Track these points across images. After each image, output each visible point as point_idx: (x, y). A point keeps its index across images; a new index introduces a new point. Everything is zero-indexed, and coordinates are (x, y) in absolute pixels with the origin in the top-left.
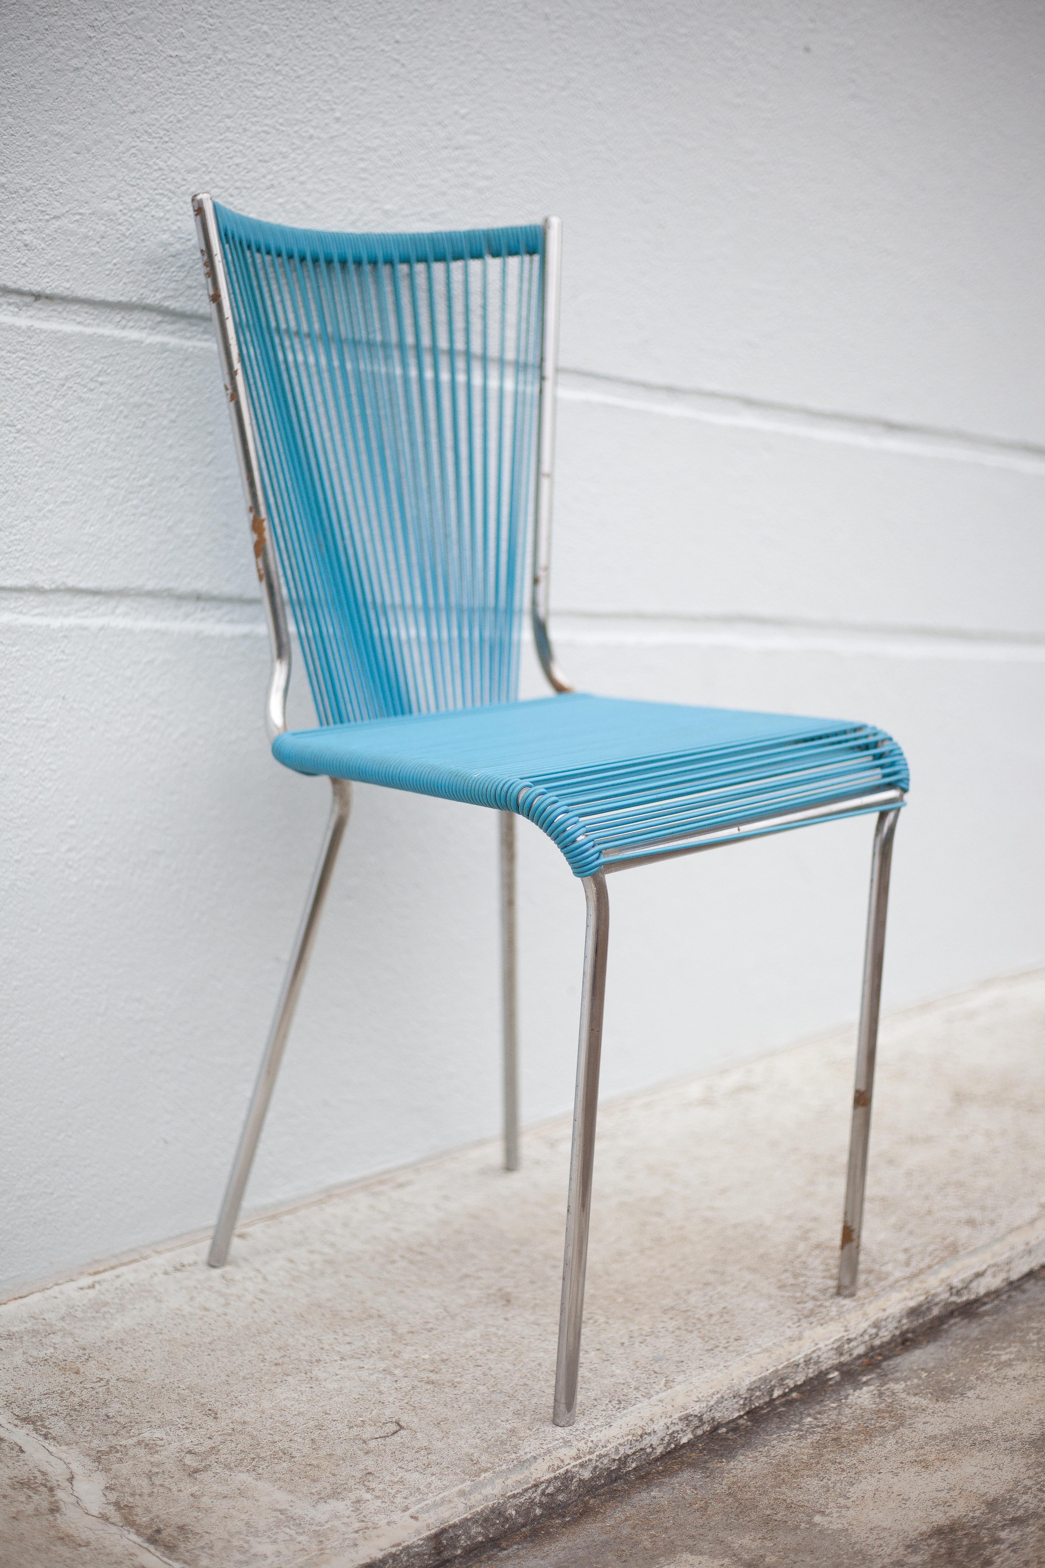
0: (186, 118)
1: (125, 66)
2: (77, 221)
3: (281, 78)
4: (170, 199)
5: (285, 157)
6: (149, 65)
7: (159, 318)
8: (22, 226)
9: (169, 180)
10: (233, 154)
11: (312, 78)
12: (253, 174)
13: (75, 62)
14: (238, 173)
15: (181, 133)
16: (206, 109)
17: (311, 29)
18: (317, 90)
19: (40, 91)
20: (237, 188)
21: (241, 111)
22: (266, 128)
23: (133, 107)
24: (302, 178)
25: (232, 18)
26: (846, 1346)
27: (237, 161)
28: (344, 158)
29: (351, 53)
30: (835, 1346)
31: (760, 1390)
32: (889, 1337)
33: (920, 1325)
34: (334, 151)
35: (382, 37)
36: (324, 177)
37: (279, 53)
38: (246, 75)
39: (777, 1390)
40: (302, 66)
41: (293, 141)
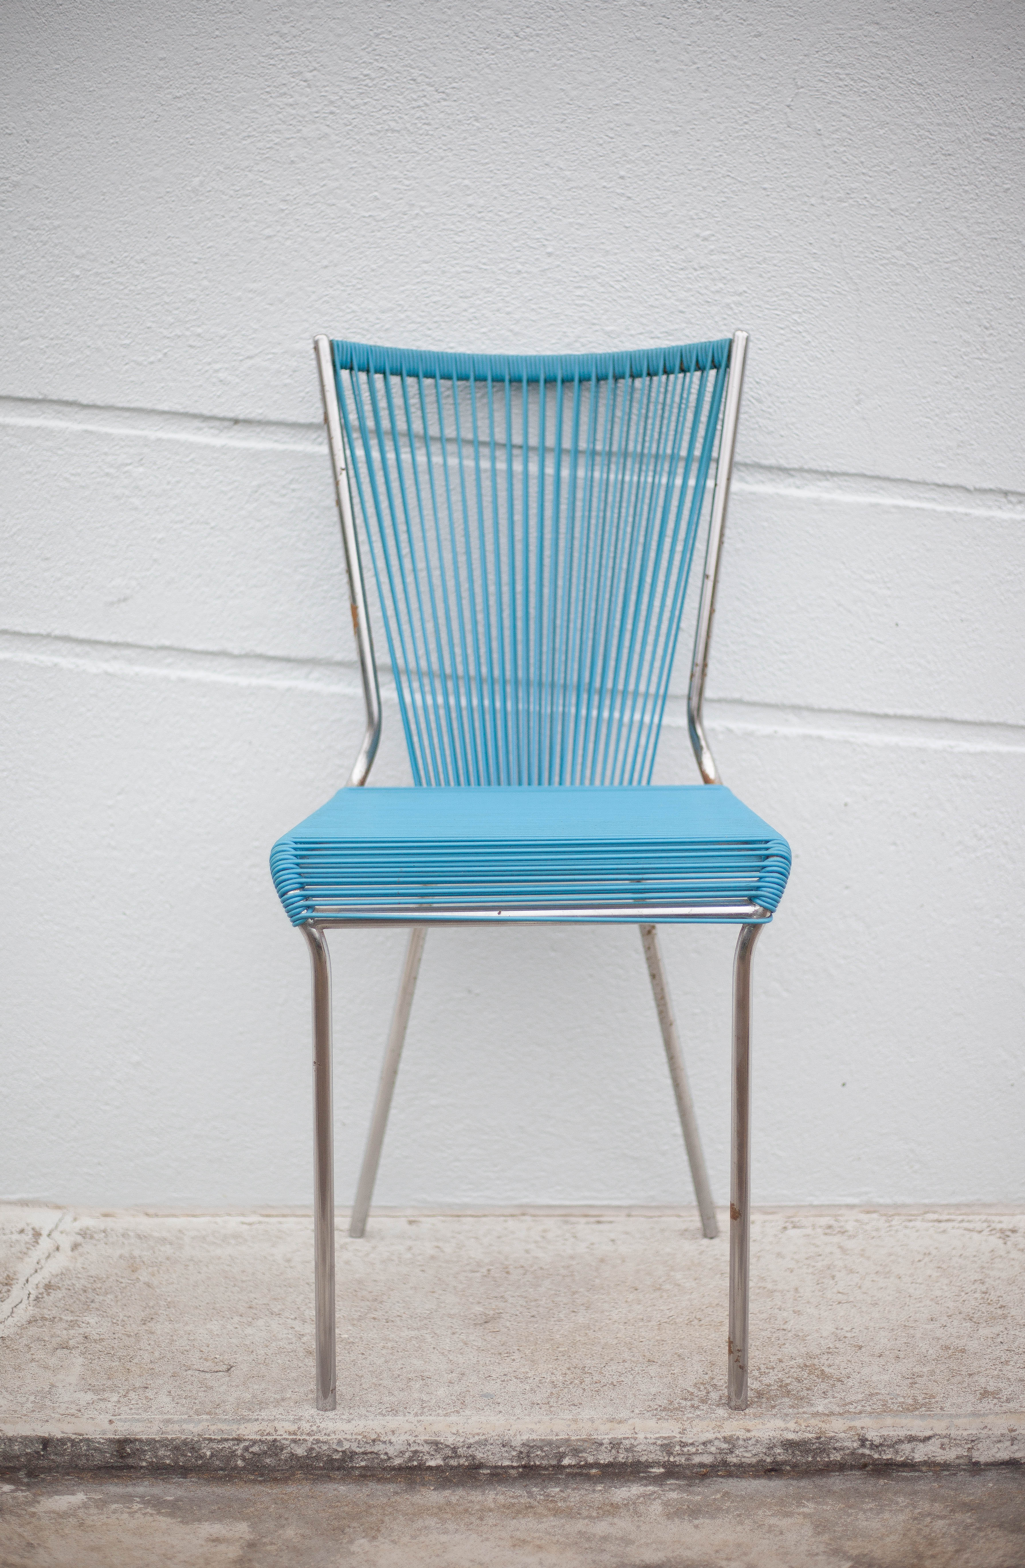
0: (380, 267)
1: (317, 230)
2: (269, 359)
3: (484, 223)
5: (488, 292)
6: (342, 226)
8: (217, 366)
10: (431, 293)
11: (519, 220)
12: (452, 309)
13: (268, 232)
14: (437, 309)
15: (376, 280)
16: (402, 258)
17: (518, 177)
18: (526, 230)
19: (235, 258)
20: (436, 322)
21: (439, 256)
22: (467, 269)
23: (325, 263)
24: (508, 309)
25: (430, 178)
26: (678, 1448)
27: (435, 299)
28: (557, 287)
29: (565, 193)
30: (659, 1442)
31: (542, 1451)
32: (754, 1460)
33: (808, 1463)
34: (545, 283)
35: (602, 175)
36: (534, 307)
37: (482, 202)
38: (444, 224)
39: (567, 1458)
40: (508, 211)
41: (498, 277)
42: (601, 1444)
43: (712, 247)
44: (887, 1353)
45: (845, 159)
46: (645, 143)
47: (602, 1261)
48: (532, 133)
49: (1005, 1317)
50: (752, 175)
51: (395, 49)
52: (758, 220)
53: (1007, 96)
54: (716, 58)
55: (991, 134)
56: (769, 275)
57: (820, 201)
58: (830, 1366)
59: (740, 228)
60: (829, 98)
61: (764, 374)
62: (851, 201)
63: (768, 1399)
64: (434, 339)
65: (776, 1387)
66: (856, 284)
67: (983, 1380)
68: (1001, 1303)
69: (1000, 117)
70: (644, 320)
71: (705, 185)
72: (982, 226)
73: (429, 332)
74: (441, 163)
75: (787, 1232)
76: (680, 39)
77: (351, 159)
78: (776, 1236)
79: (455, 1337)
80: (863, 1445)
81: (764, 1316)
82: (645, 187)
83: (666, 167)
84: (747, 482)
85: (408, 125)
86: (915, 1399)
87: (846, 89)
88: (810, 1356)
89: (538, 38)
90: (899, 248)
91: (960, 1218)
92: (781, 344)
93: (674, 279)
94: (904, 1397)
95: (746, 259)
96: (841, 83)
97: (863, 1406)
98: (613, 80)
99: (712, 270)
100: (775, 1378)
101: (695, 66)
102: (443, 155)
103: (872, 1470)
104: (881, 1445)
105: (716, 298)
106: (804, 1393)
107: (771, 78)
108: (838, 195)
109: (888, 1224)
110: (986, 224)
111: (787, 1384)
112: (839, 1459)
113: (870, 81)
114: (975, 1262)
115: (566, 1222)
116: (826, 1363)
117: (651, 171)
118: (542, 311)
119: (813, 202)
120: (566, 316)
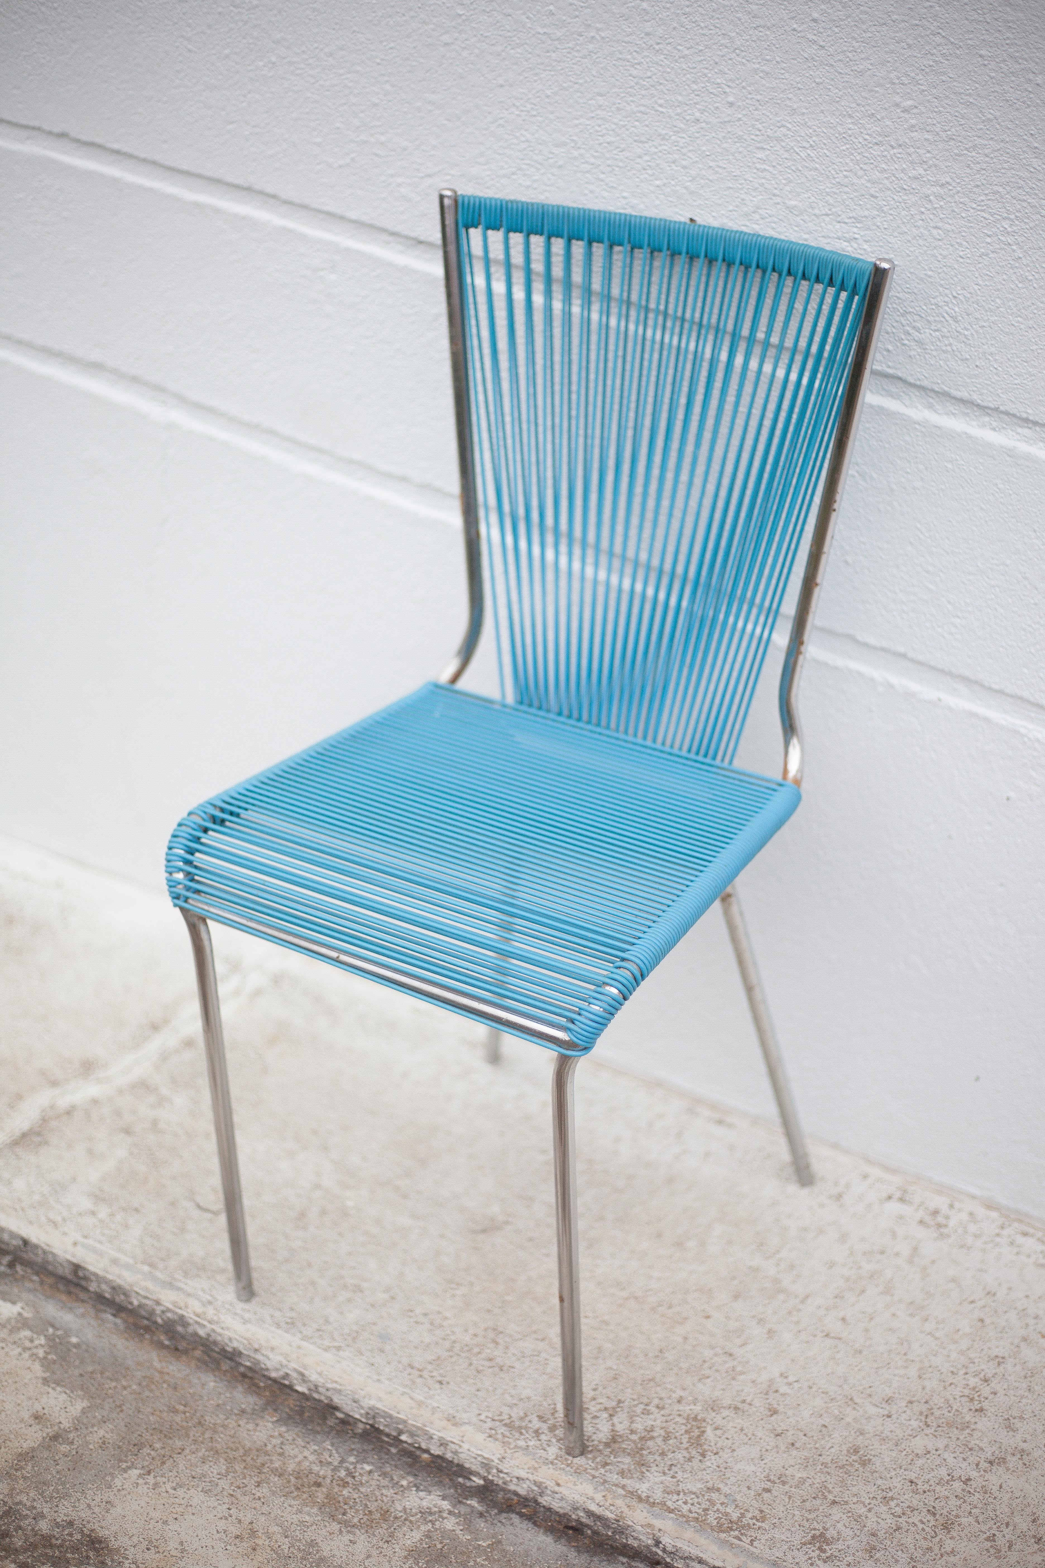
0: (556, 94)
1: (494, 42)
3: (662, 57)
4: (538, 169)
5: (663, 139)
6: (518, 41)
8: (399, 180)
10: (604, 131)
11: (700, 59)
12: (626, 154)
13: (446, 38)
14: (611, 151)
15: (550, 108)
16: (576, 86)
17: (700, 6)
18: (706, 71)
19: (414, 63)
20: (609, 166)
21: (614, 90)
22: (642, 109)
23: (501, 82)
24: (684, 163)
26: (495, 1471)
27: (609, 139)
28: (738, 145)
29: (751, 32)
30: (479, 1459)
31: (385, 1420)
32: (561, 1512)
33: (607, 1535)
34: (724, 137)
36: (711, 164)
37: (660, 31)
38: (621, 53)
39: (405, 1435)
40: (688, 46)
41: (675, 124)
42: (432, 1438)
43: (913, 122)
44: (791, 1433)
47: (671, 1180)
49: (965, 1427)
50: (967, 36)
52: (970, 95)
56: (979, 166)
58: (717, 1429)
59: (948, 101)
61: (963, 289)
63: (613, 1451)
65: (638, 1437)
67: (839, 1516)
68: (986, 1404)
70: (831, 201)
71: (911, 42)
73: (602, 176)
75: (886, 1204)
78: (870, 1206)
80: (657, 1546)
81: (737, 1325)
83: (867, 13)
84: (935, 411)
86: (741, 1516)
88: (714, 1406)
92: (987, 255)
93: (866, 155)
94: (736, 1507)
95: (952, 143)
97: (686, 1502)
99: (912, 150)
100: (651, 1423)
104: (674, 1553)
106: (654, 1458)
111: (652, 1438)
112: (635, 1545)
116: (719, 1423)
117: (849, 16)
118: (720, 170)
119: (1039, 82)
120: (746, 180)
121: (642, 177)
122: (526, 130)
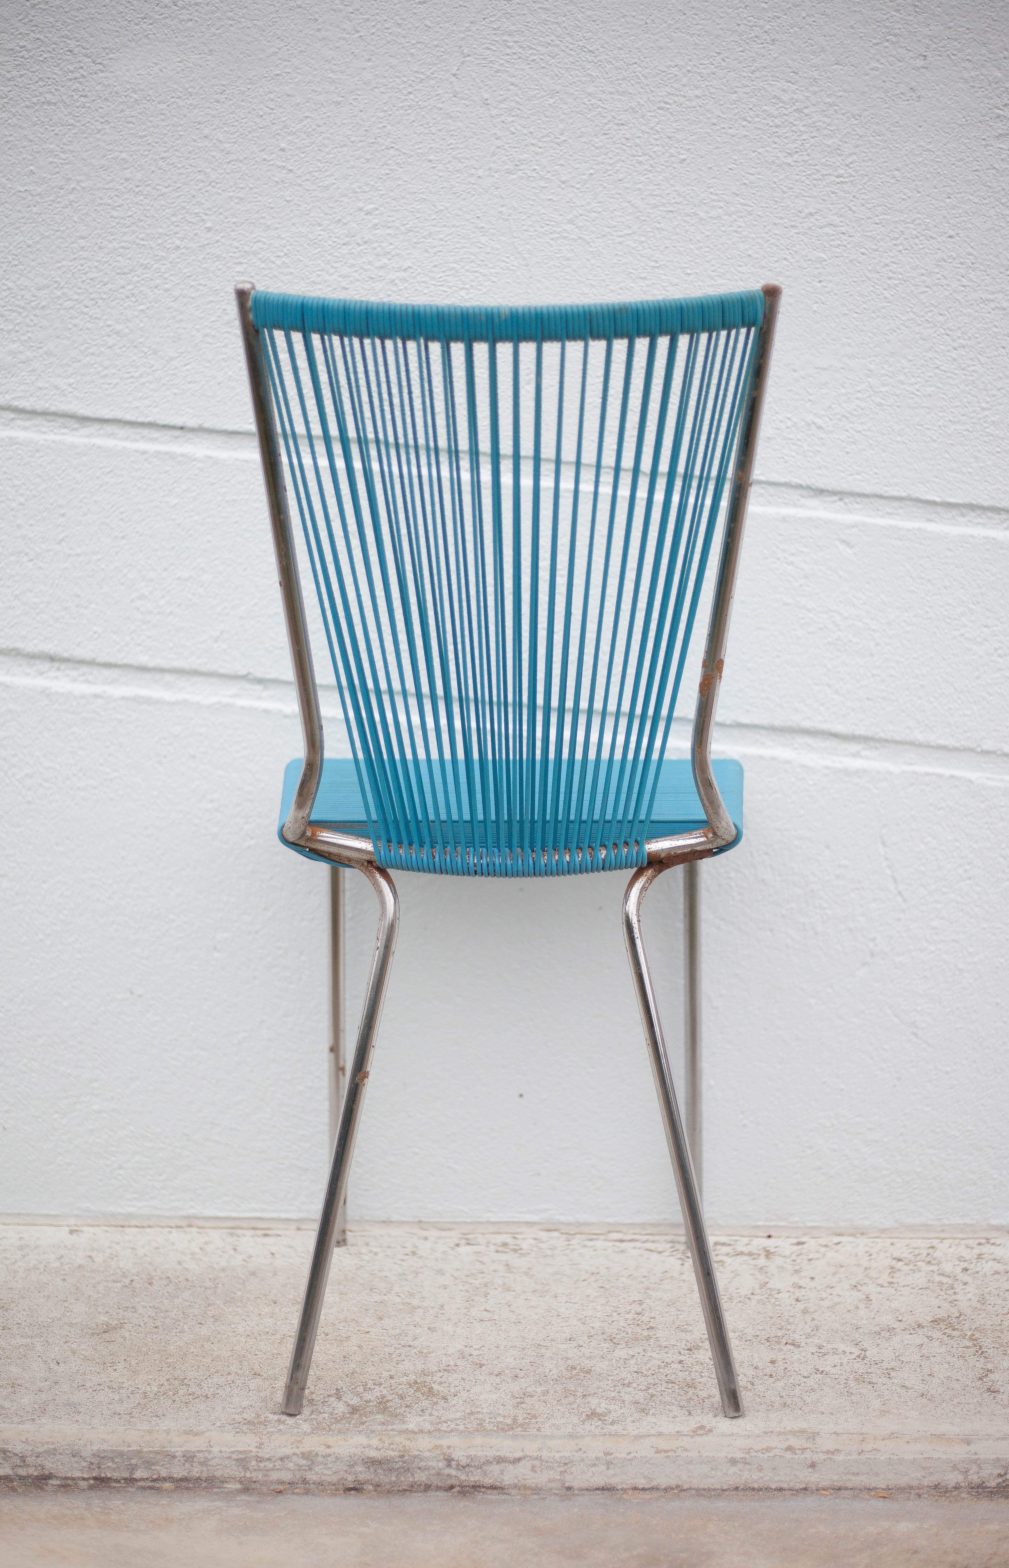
0: (38, 243)
3: (142, 198)
5: (146, 268)
7: (12, 416)
9: (19, 297)
10: (87, 269)
11: (177, 194)
12: (109, 286)
14: (94, 286)
15: (32, 257)
16: (58, 234)
17: (176, 150)
18: (185, 204)
20: (92, 300)
21: (96, 232)
22: (124, 244)
24: (166, 286)
25: (87, 151)
26: (254, 1463)
27: (91, 275)
28: (217, 263)
29: (225, 166)
30: (234, 1456)
31: (113, 1461)
32: (335, 1479)
33: (391, 1483)
34: (204, 258)
35: (263, 147)
36: (192, 283)
37: (139, 176)
38: (101, 199)
39: (139, 1471)
40: (167, 184)
41: (156, 253)
42: (174, 1457)
43: (376, 221)
44: (507, 1372)
45: (512, 129)
46: (306, 115)
47: (253, 1274)
48: (191, 105)
49: (648, 1338)
50: (417, 147)
51: (51, 19)
52: (423, 193)
53: (682, 63)
54: (379, 26)
55: (666, 103)
56: (435, 250)
57: (487, 173)
58: (441, 1383)
59: (404, 201)
60: (496, 66)
62: (520, 173)
63: (361, 1415)
64: (91, 317)
65: (375, 1403)
66: (525, 259)
67: (597, 1401)
68: (651, 1324)
69: (675, 85)
71: (369, 157)
72: (657, 198)
73: (85, 310)
74: (98, 136)
75: (458, 1249)
76: (342, 7)
77: (7, 133)
78: (445, 1252)
79: (66, 1346)
80: (449, 1466)
81: (398, 1331)
82: (306, 159)
83: (329, 138)
85: (64, 97)
86: (515, 1420)
87: (515, 57)
88: (424, 1373)
89: (197, 7)
90: (571, 222)
91: (645, 1238)
93: (336, 254)
94: (504, 1417)
95: (410, 234)
96: (508, 51)
97: (457, 1425)
98: (274, 50)
99: (376, 245)
100: (379, 1394)
101: (358, 35)
102: (100, 127)
103: (459, 1492)
104: (468, 1465)
105: (380, 274)
106: (401, 1411)
107: (437, 46)
108: (507, 167)
109: (566, 1243)
110: (660, 196)
111: (388, 1401)
112: (424, 1479)
113: (539, 48)
114: (642, 1282)
115: (232, 1235)
116: (439, 1380)
117: (313, 143)
118: (201, 288)
119: (480, 174)
120: (226, 292)
121: (125, 305)
122: (7, 280)
